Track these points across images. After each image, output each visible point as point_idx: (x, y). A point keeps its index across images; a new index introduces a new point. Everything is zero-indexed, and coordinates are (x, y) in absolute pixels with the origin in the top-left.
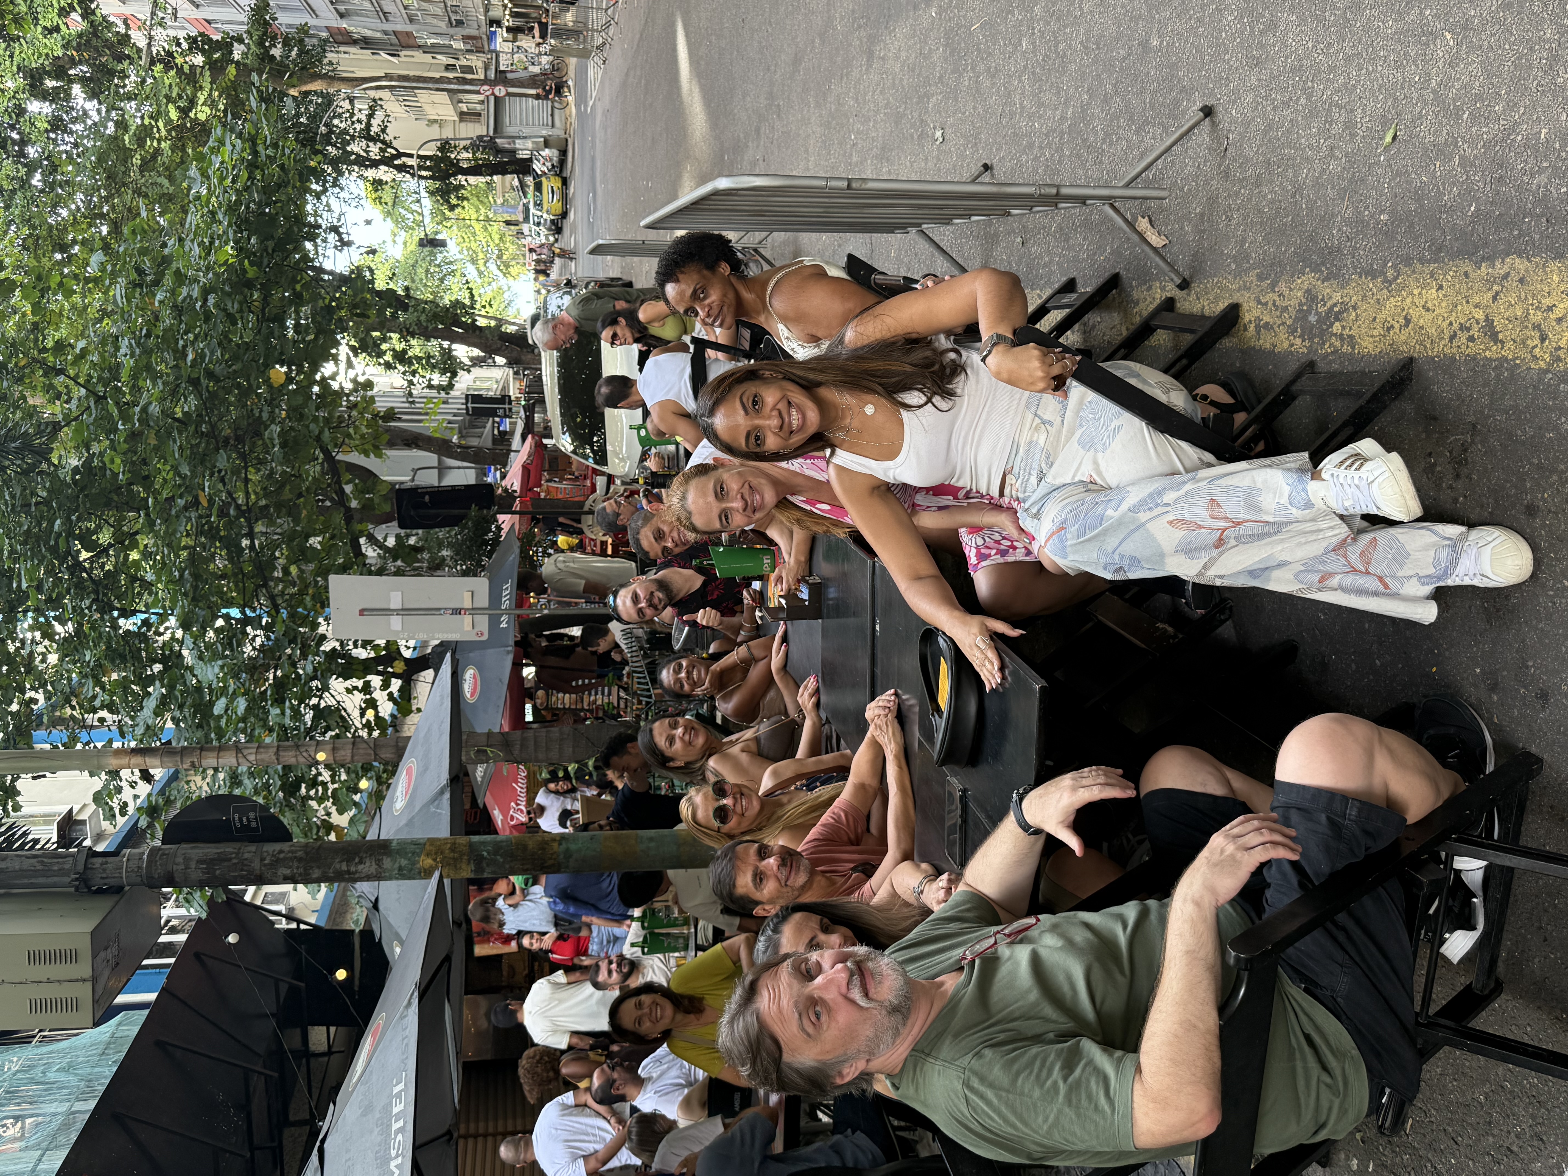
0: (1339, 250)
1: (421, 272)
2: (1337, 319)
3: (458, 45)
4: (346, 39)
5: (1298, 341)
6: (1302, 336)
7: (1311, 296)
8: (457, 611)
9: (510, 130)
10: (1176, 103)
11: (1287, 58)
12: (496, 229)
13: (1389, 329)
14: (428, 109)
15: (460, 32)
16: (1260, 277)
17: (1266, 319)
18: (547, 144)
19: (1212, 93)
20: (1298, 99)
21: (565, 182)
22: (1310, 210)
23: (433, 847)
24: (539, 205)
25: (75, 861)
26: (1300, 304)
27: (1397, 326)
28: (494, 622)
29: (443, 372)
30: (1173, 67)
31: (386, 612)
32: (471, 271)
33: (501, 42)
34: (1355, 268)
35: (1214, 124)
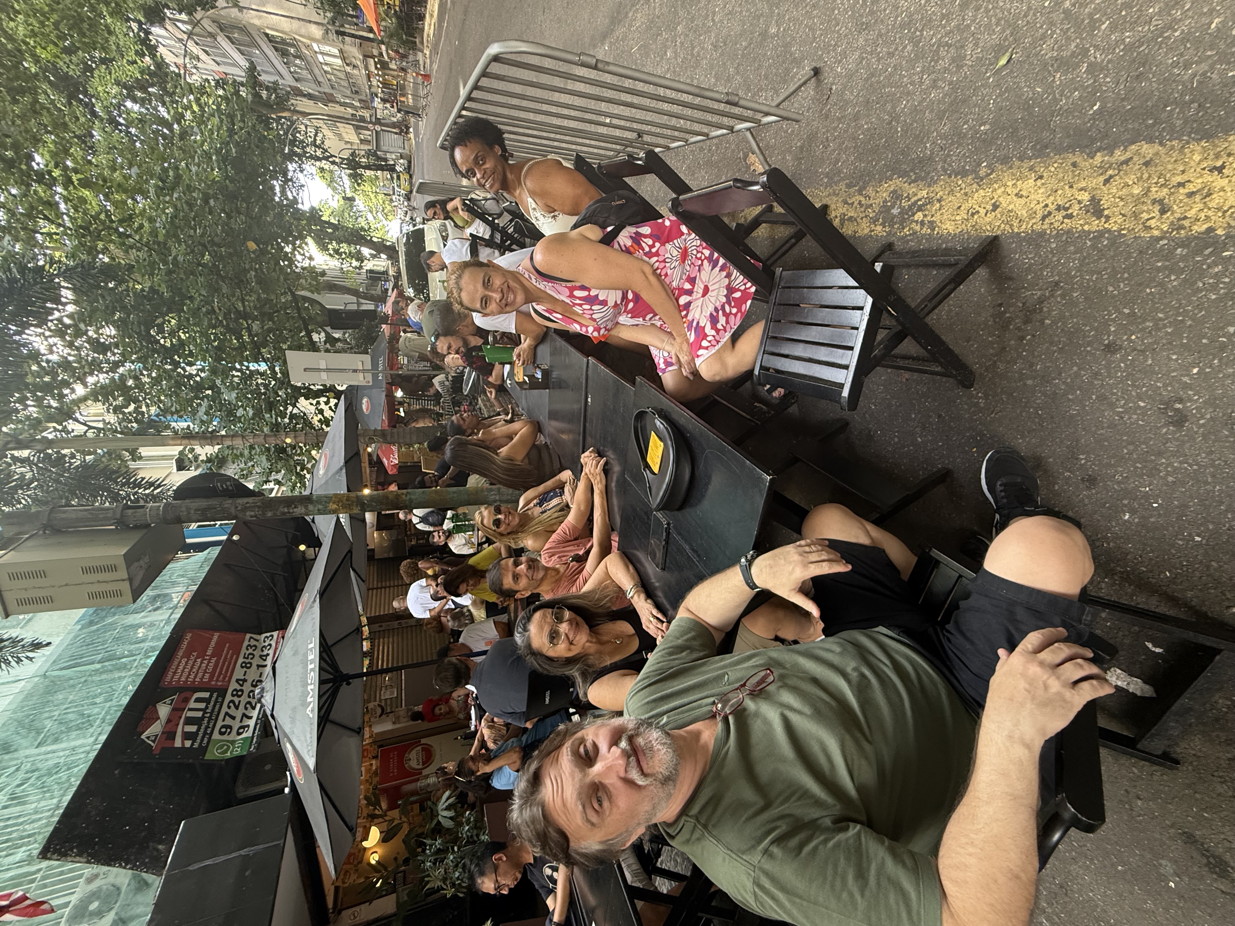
0: (931, 158)
1: (346, 215)
2: (920, 209)
3: (357, 104)
4: (299, 93)
5: (879, 228)
6: (883, 225)
7: (896, 195)
8: (355, 371)
9: (384, 148)
10: (787, 71)
11: (897, 17)
12: (381, 197)
13: (973, 215)
14: (344, 135)
15: (357, 97)
16: (849, 186)
17: (851, 214)
18: (402, 157)
19: (821, 58)
20: (905, 47)
21: (411, 176)
22: (905, 131)
23: (337, 498)
24: (399, 186)
25: (114, 513)
26: (885, 201)
27: (982, 212)
28: (375, 377)
29: (357, 260)
30: (787, 46)
31: (319, 370)
32: (370, 217)
33: (377, 103)
34: (945, 170)
35: (819, 82)
